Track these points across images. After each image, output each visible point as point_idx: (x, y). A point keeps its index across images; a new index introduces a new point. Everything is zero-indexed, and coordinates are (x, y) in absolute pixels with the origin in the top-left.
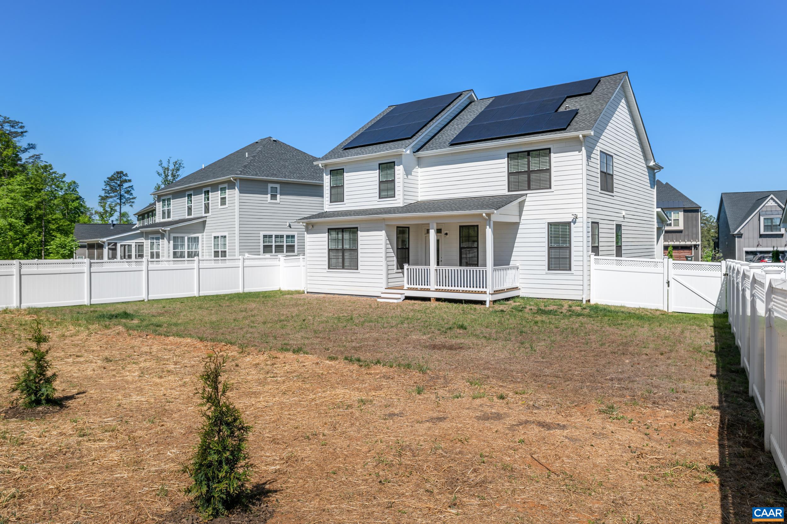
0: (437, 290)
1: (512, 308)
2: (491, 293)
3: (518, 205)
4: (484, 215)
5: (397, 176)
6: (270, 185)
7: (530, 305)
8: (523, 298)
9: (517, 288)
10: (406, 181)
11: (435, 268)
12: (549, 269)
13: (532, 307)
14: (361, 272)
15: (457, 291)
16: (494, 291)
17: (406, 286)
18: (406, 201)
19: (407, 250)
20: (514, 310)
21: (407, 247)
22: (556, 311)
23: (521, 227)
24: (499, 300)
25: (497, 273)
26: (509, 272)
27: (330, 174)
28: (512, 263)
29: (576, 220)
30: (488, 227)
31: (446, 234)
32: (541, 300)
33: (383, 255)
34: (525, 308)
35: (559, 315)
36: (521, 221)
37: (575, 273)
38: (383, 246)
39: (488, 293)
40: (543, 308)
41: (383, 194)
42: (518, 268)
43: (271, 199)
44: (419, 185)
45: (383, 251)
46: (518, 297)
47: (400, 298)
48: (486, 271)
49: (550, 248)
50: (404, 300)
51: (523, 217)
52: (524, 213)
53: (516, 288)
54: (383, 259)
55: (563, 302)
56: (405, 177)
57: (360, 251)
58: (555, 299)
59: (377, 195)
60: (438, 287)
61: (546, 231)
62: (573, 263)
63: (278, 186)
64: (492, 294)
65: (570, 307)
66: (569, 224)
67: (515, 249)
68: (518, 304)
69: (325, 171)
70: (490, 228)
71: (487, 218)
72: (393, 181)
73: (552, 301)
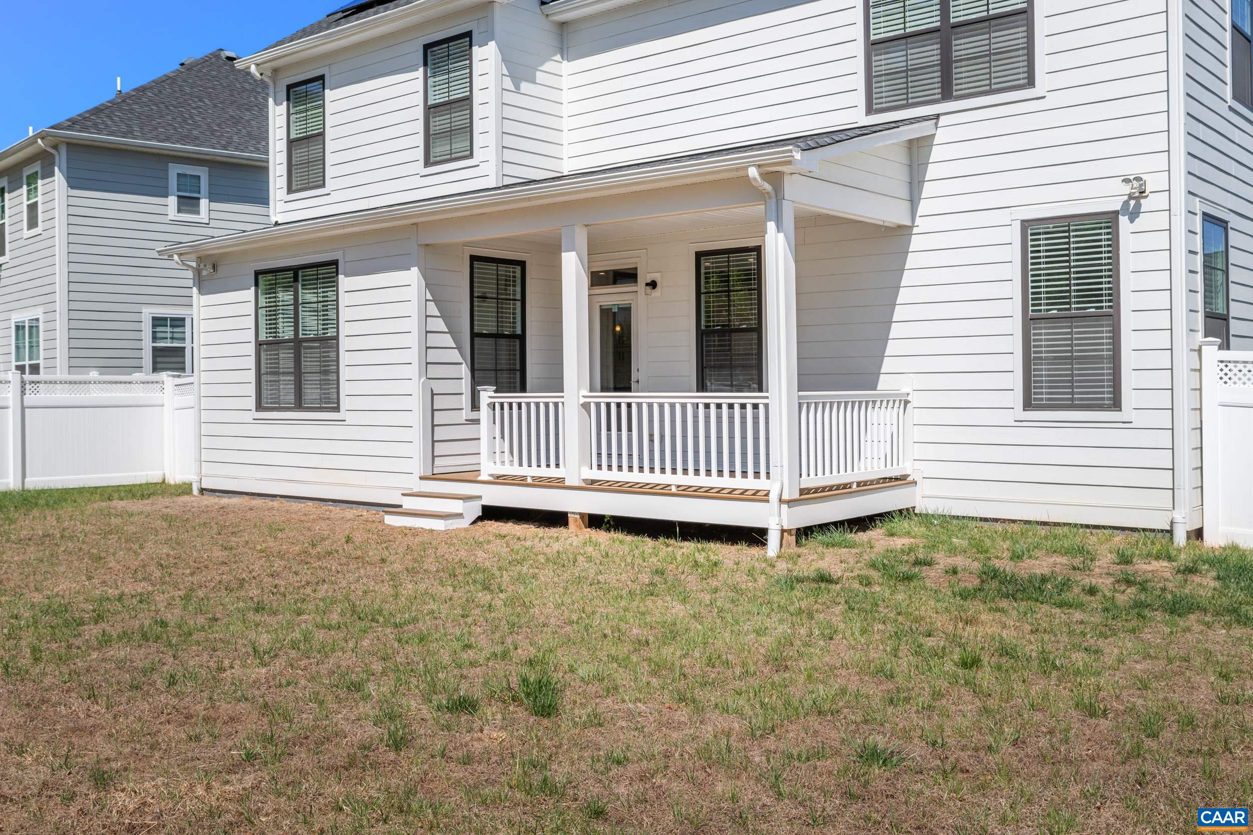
0: (592, 485)
1: (873, 565)
2: (785, 497)
3: (901, 157)
4: (753, 172)
5: (478, 82)
6: (175, 170)
7: (953, 551)
8: (926, 519)
9: (903, 478)
10: (510, 98)
11: (582, 400)
12: (1028, 405)
13: (959, 561)
14: (350, 418)
15: (663, 491)
16: (802, 491)
17: (488, 469)
18: (509, 169)
19: (518, 342)
20: (874, 574)
21: (519, 331)
22: (1066, 585)
23: (916, 243)
24: (823, 527)
25: (816, 419)
26: (875, 415)
27: (288, 99)
28: (885, 383)
29: (1138, 206)
30: (771, 226)
31: (653, 285)
32: (999, 527)
33: (413, 356)
34: (929, 563)
35: (1080, 606)
36: (918, 221)
37: (1138, 419)
38: (413, 324)
39: (774, 497)
40: (1005, 565)
41: (440, 149)
42: (907, 402)
43: (179, 211)
44: (565, 120)
45: (413, 340)
46: (905, 513)
47: (460, 516)
48: (766, 406)
49: (1030, 321)
50: (480, 519)
51: (923, 208)
52: (928, 189)
53: (901, 480)
54: (413, 371)
55: (1092, 540)
56: (508, 83)
57: (345, 344)
58: (1056, 524)
59: (420, 153)
60: (595, 474)
61: (1015, 253)
62: (1129, 380)
63: (203, 173)
64: (790, 503)
65: (1125, 560)
66: (1110, 220)
67: (896, 330)
68: (899, 543)
69: (271, 90)
70: (779, 228)
71: (767, 187)
72: (467, 101)
73: (1042, 531)
